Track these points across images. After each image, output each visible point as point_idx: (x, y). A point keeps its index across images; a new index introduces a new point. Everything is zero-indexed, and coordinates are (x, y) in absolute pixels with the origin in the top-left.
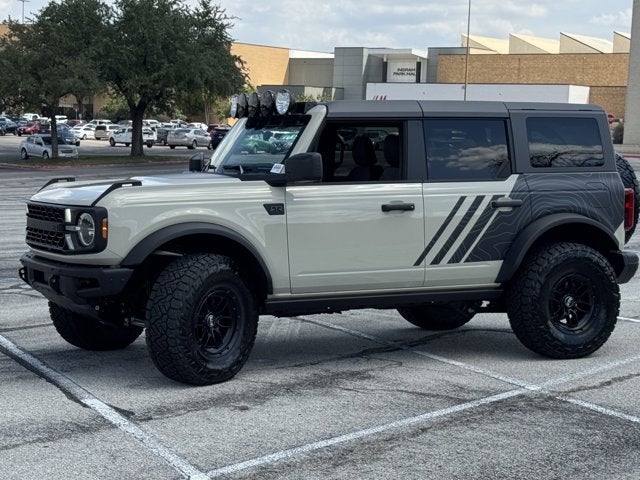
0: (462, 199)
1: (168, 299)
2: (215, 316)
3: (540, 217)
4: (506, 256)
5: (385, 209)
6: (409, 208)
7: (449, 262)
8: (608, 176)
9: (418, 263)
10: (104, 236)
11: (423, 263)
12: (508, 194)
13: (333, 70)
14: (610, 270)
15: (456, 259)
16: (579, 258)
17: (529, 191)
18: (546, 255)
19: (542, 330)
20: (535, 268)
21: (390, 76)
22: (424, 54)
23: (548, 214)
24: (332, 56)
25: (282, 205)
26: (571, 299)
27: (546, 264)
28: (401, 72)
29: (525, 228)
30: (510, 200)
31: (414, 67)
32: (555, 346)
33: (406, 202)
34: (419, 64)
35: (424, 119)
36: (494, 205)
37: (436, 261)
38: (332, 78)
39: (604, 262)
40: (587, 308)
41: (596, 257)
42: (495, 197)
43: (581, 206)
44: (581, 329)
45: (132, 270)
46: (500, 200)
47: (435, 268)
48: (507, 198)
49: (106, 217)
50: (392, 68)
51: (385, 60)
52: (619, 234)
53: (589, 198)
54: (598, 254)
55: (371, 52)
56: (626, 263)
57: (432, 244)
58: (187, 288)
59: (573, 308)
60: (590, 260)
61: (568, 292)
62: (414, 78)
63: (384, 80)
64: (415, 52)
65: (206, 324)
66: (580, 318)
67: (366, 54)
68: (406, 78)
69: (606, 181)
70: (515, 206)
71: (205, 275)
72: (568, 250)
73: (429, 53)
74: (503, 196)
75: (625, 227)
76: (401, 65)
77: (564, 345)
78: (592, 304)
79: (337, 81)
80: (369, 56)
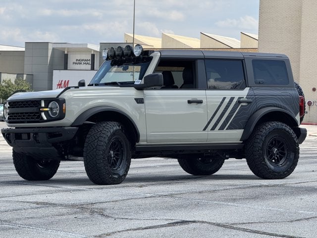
0: (224, 99)
1: (96, 141)
2: (114, 152)
3: (260, 109)
4: (245, 127)
5: (189, 102)
6: (200, 102)
7: (219, 129)
8: (291, 90)
9: (204, 130)
10: (64, 112)
11: (207, 129)
12: (245, 97)
13: (24, 60)
14: (294, 135)
15: (222, 128)
16: (280, 129)
17: (255, 96)
18: (264, 127)
19: (263, 164)
20: (260, 133)
21: (70, 65)
22: (97, 48)
23: (264, 107)
24: (24, 49)
25: (143, 99)
26: (276, 149)
27: (264, 131)
28: (79, 62)
29: (253, 114)
30: (246, 100)
31: (89, 58)
32: (270, 172)
33: (199, 99)
34: (93, 56)
35: (205, 59)
36: (239, 102)
37: (213, 129)
38: (24, 67)
39: (291, 131)
40: (284, 154)
41: (288, 128)
42: (240, 98)
43: (279, 104)
44: (281, 164)
45: (78, 128)
46: (241, 99)
47: (213, 132)
48: (245, 99)
49: (65, 102)
50: (72, 59)
51: (66, 53)
52: (298, 118)
53: (283, 100)
54: (288, 127)
55: (56, 46)
56: (302, 132)
57: (211, 120)
58: (105, 136)
59: (277, 154)
60: (285, 130)
61: (274, 146)
62: (89, 67)
63: (66, 68)
64: (90, 46)
65: (110, 155)
66: (281, 159)
67: (50, 47)
68: (83, 67)
69: (291, 92)
70: (249, 103)
71: (112, 131)
72: (274, 124)
73: (101, 47)
74: (243, 97)
75: (300, 115)
76: (79, 57)
77: (274, 172)
78: (286, 152)
79: (28, 69)
80: (53, 49)
